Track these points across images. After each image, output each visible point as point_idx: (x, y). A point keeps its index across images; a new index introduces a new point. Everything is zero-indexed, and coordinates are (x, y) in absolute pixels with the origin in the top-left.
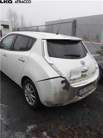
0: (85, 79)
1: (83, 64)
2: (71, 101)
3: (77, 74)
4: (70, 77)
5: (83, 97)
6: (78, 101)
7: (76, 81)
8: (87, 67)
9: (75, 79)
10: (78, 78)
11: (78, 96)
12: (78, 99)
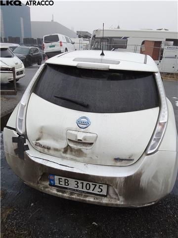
0: (77, 158)
1: (81, 126)
2: (32, 184)
3: (57, 141)
4: (38, 139)
5: (61, 194)
6: (43, 191)
7: (51, 152)
8: (95, 135)
9: (49, 148)
10: (56, 150)
11: (50, 185)
12: (47, 189)
